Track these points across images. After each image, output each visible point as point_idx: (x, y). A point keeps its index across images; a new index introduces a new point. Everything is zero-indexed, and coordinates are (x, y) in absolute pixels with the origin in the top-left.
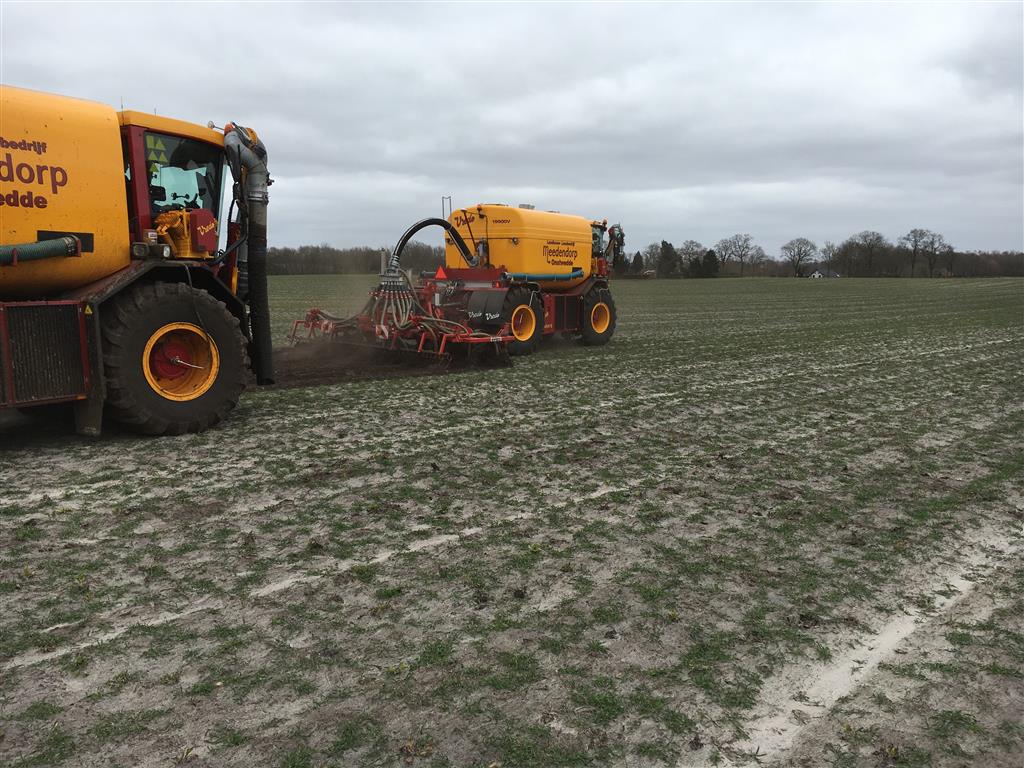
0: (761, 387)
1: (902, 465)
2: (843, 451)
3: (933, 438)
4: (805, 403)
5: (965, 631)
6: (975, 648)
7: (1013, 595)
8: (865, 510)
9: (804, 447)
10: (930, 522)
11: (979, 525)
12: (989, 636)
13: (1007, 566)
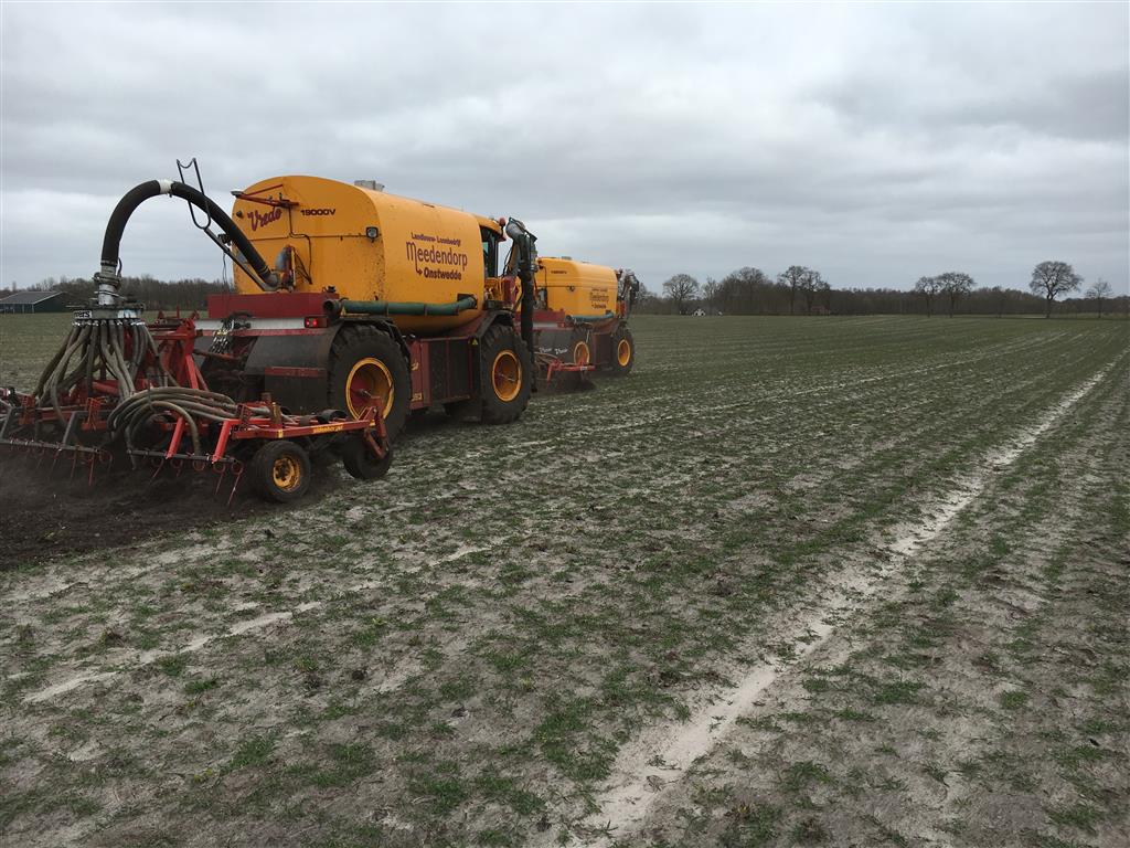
0: (638, 431)
1: (772, 509)
2: (714, 497)
3: (804, 480)
4: (681, 447)
5: (822, 678)
6: (829, 695)
7: (869, 637)
8: (733, 558)
9: (678, 495)
10: (794, 567)
11: (841, 567)
12: (843, 681)
13: (866, 608)
